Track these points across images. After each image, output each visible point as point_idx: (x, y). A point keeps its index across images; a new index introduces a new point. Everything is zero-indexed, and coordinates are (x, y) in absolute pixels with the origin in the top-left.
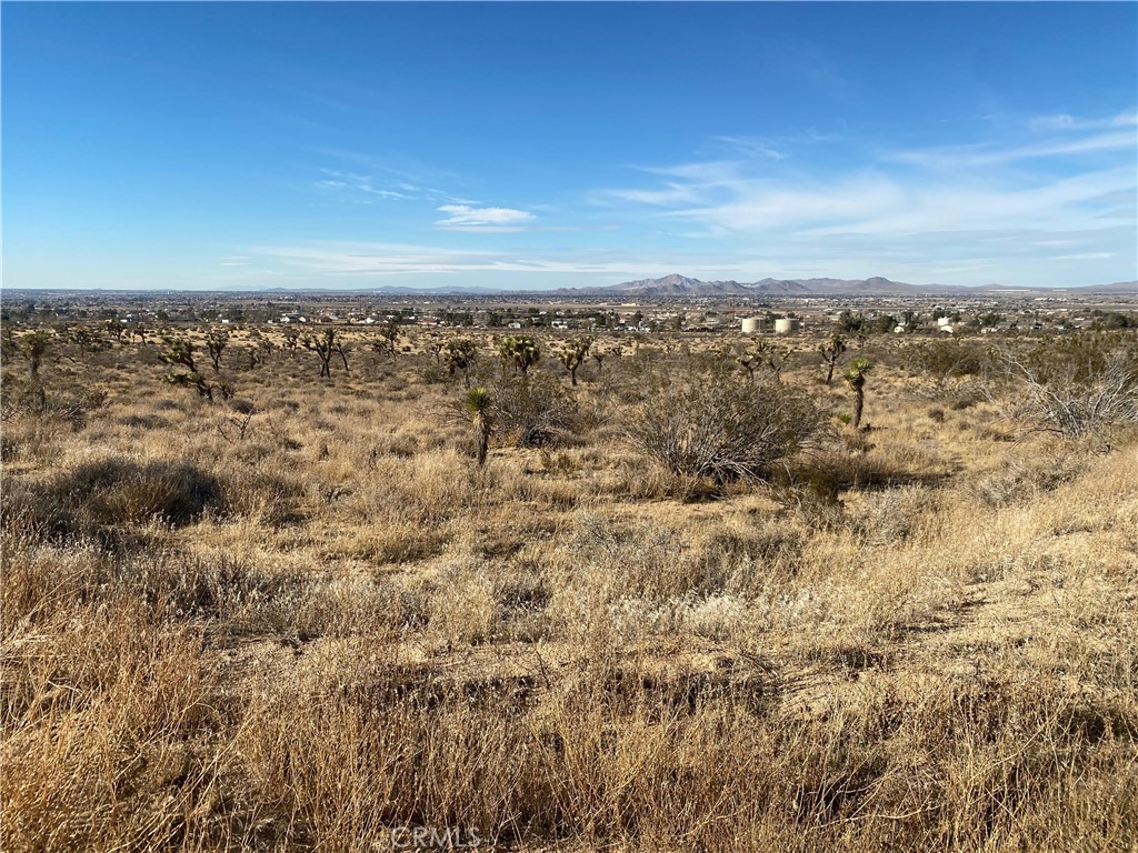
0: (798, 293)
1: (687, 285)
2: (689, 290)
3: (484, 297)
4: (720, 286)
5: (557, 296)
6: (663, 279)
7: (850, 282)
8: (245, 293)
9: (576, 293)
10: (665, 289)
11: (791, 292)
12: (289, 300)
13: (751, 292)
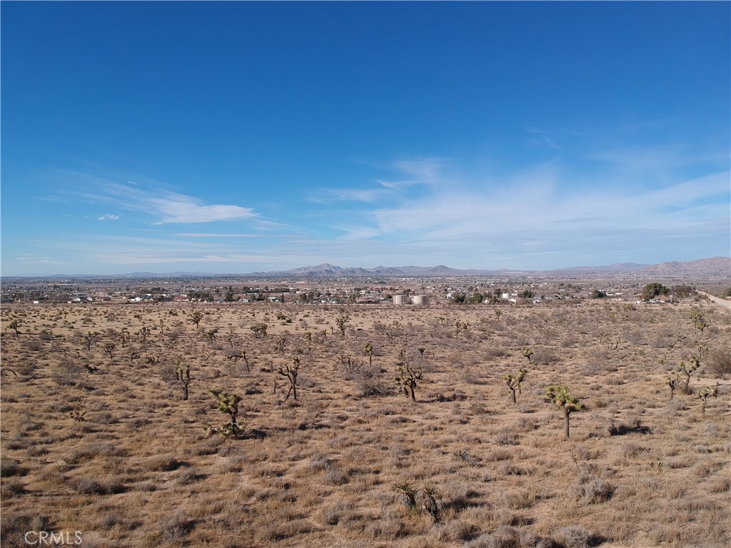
0: (398, 275)
1: (333, 270)
2: (335, 273)
3: (205, 278)
4: (353, 271)
5: (253, 277)
6: (318, 266)
7: (426, 268)
8: (36, 278)
9: (265, 275)
10: (320, 272)
11: (393, 274)
12: (68, 283)
13: (371, 274)
